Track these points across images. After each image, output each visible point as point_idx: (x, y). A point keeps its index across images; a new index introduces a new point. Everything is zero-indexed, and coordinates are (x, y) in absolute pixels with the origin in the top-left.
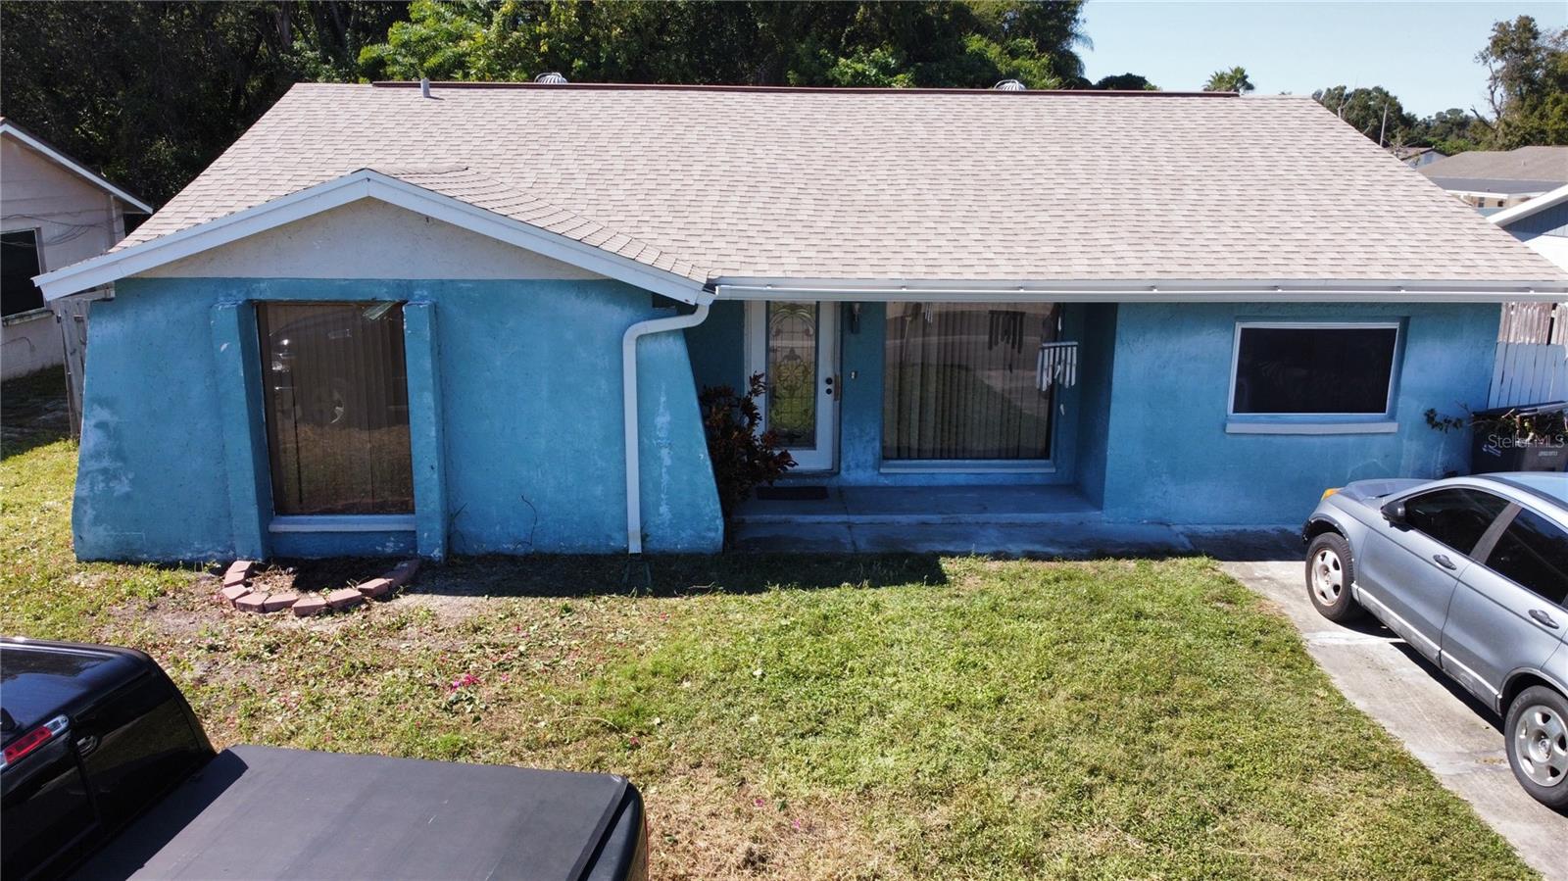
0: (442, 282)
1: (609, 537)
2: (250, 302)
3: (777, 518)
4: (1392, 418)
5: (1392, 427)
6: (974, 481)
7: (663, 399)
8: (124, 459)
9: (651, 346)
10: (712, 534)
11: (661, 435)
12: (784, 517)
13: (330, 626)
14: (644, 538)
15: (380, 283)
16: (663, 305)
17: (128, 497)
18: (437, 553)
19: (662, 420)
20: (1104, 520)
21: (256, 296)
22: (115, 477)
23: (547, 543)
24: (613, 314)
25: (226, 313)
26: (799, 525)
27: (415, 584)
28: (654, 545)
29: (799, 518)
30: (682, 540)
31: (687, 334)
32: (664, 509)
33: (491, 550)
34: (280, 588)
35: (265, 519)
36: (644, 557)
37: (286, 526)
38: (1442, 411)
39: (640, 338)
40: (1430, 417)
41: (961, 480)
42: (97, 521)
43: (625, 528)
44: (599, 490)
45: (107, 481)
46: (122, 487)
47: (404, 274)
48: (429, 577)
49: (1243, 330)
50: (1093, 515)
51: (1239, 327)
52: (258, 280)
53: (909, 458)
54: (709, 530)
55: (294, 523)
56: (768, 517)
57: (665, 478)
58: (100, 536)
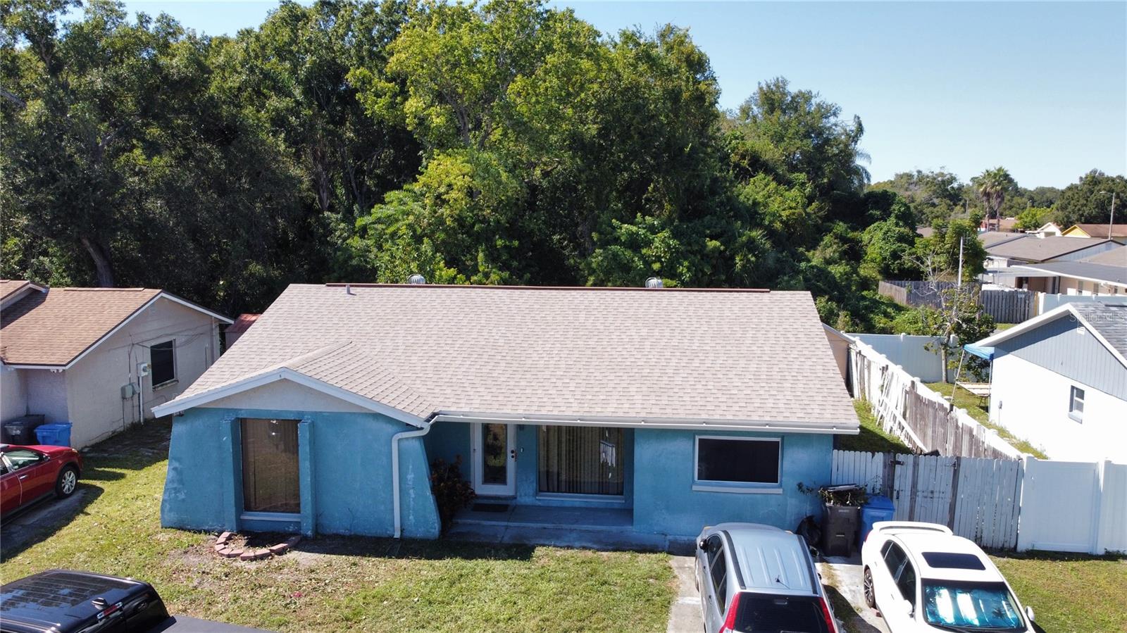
0: (316, 413)
1: (387, 530)
2: (238, 419)
3: (473, 522)
4: (781, 486)
5: (780, 491)
6: (583, 505)
7: (411, 467)
8: (183, 484)
9: (405, 443)
10: (433, 530)
11: (410, 483)
12: (477, 521)
13: (253, 566)
14: (402, 531)
15: (291, 412)
16: (409, 427)
17: (183, 500)
18: (309, 533)
19: (410, 476)
20: (634, 531)
21: (240, 416)
22: (179, 491)
23: (360, 531)
24: (389, 428)
25: (226, 426)
26: (484, 526)
27: (297, 547)
28: (407, 534)
29: (484, 523)
30: (420, 533)
31: (419, 438)
32: (411, 517)
33: (335, 532)
34: (239, 546)
35: (239, 513)
36: (402, 539)
37: (247, 517)
38: (806, 483)
39: (399, 440)
40: (800, 486)
41: (577, 505)
42: (171, 510)
43: (393, 526)
44: (382, 508)
45: (175, 493)
46: (182, 496)
47: (301, 409)
48: (304, 544)
49: (700, 440)
50: (629, 528)
51: (697, 438)
52: (241, 410)
53: (554, 492)
54: (431, 528)
55: (255, 516)
56: (470, 521)
57: (412, 503)
58: (172, 517)
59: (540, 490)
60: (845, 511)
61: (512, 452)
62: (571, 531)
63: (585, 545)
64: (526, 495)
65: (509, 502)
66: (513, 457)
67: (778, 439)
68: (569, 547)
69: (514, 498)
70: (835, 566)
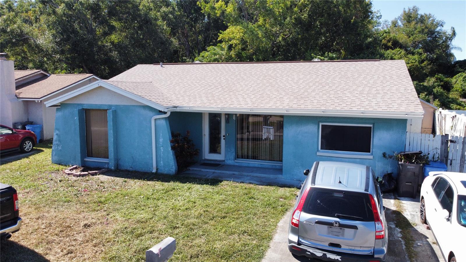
0: (117, 105)
1: (150, 168)
2: (83, 109)
3: (197, 169)
4: (372, 154)
5: (371, 157)
6: (260, 166)
7: (161, 135)
8: (60, 142)
9: (158, 122)
10: (172, 170)
11: (161, 144)
12: (199, 169)
14: (157, 169)
15: (106, 105)
16: (161, 112)
17: (61, 150)
18: (113, 168)
19: (161, 140)
21: (84, 108)
22: (59, 146)
24: (149, 113)
25: (76, 112)
26: (202, 171)
28: (159, 171)
29: (203, 170)
30: (165, 170)
31: (165, 118)
32: (162, 162)
33: (126, 169)
34: (78, 171)
35: (83, 157)
36: (156, 173)
37: (88, 159)
38: (388, 153)
39: (155, 120)
40: (384, 155)
41: (256, 165)
42: (55, 155)
43: (152, 166)
44: (148, 156)
45: (57, 146)
46: (60, 148)
47: (110, 104)
48: (108, 172)
49: (322, 125)
50: (280, 176)
51: (321, 124)
52: (84, 104)
53: (245, 158)
54: (171, 168)
55: (90, 159)
56: (195, 169)
57: (162, 154)
58: (56, 158)
59: (237, 157)
60: (412, 167)
61: (224, 136)
62: (248, 176)
63: (251, 182)
64: (230, 160)
65: (221, 163)
66: (224, 139)
67: (371, 126)
68: (243, 182)
69: (224, 161)
70: (404, 202)
